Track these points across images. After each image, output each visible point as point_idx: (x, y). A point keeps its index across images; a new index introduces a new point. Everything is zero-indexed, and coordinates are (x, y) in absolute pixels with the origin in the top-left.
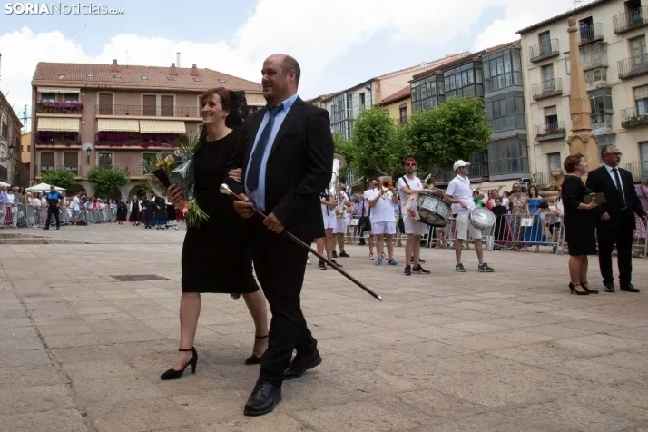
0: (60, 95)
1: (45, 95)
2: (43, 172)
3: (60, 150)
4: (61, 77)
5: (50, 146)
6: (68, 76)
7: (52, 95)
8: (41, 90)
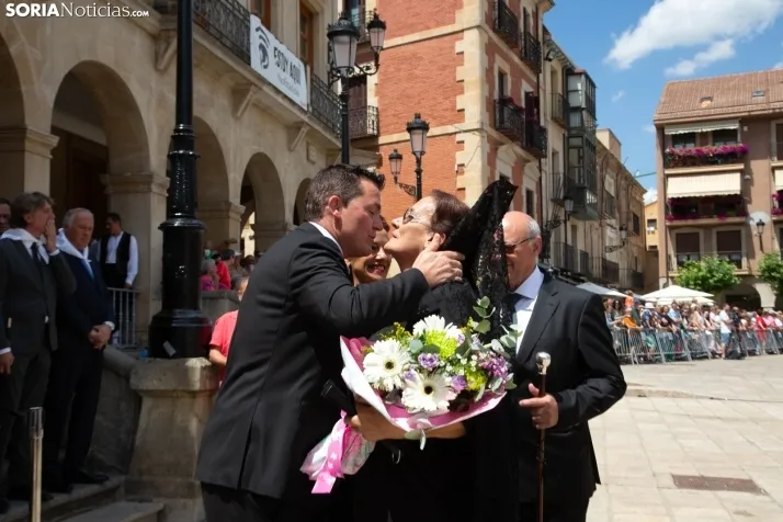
0: (704, 135)
1: (677, 139)
2: (680, 264)
3: (707, 227)
4: (706, 104)
5: (690, 222)
6: (720, 100)
7: (690, 138)
8: (670, 132)
